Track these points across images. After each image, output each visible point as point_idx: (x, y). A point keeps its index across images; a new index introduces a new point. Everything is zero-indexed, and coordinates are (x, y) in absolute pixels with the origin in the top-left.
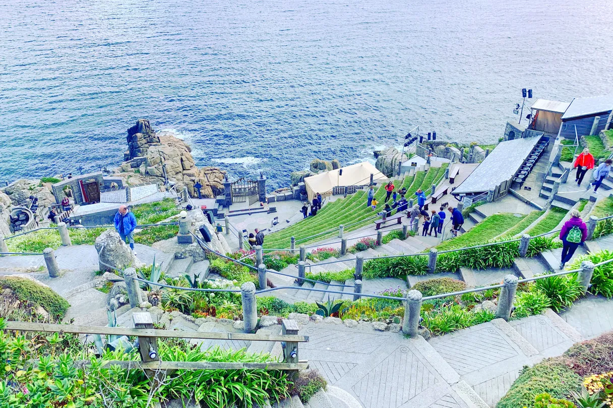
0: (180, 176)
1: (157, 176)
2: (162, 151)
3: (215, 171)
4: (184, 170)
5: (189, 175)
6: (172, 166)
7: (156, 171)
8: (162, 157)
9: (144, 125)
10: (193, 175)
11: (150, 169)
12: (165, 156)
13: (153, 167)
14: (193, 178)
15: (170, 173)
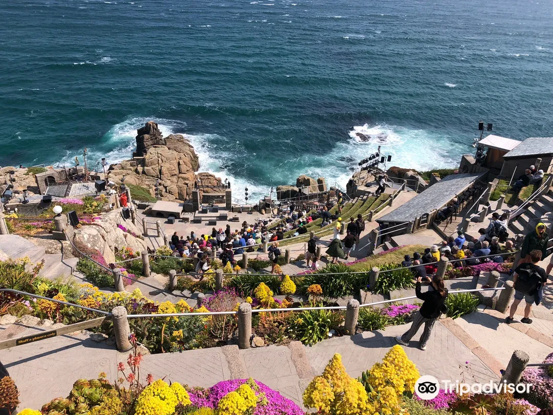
0: (175, 179)
1: (153, 176)
2: (161, 153)
3: (210, 177)
4: (180, 173)
5: (184, 179)
6: (168, 169)
7: (152, 171)
8: (160, 159)
9: (152, 127)
10: (187, 179)
11: (147, 170)
12: (163, 158)
13: (149, 168)
14: (187, 182)
15: (166, 175)
